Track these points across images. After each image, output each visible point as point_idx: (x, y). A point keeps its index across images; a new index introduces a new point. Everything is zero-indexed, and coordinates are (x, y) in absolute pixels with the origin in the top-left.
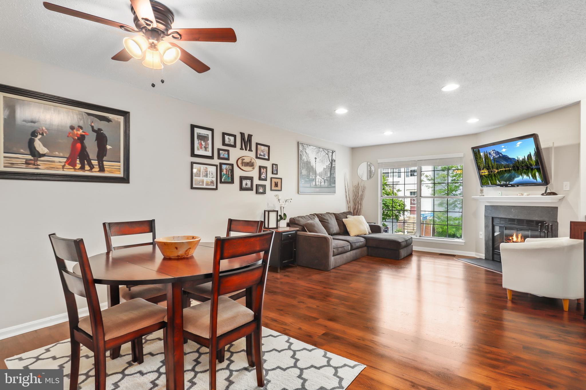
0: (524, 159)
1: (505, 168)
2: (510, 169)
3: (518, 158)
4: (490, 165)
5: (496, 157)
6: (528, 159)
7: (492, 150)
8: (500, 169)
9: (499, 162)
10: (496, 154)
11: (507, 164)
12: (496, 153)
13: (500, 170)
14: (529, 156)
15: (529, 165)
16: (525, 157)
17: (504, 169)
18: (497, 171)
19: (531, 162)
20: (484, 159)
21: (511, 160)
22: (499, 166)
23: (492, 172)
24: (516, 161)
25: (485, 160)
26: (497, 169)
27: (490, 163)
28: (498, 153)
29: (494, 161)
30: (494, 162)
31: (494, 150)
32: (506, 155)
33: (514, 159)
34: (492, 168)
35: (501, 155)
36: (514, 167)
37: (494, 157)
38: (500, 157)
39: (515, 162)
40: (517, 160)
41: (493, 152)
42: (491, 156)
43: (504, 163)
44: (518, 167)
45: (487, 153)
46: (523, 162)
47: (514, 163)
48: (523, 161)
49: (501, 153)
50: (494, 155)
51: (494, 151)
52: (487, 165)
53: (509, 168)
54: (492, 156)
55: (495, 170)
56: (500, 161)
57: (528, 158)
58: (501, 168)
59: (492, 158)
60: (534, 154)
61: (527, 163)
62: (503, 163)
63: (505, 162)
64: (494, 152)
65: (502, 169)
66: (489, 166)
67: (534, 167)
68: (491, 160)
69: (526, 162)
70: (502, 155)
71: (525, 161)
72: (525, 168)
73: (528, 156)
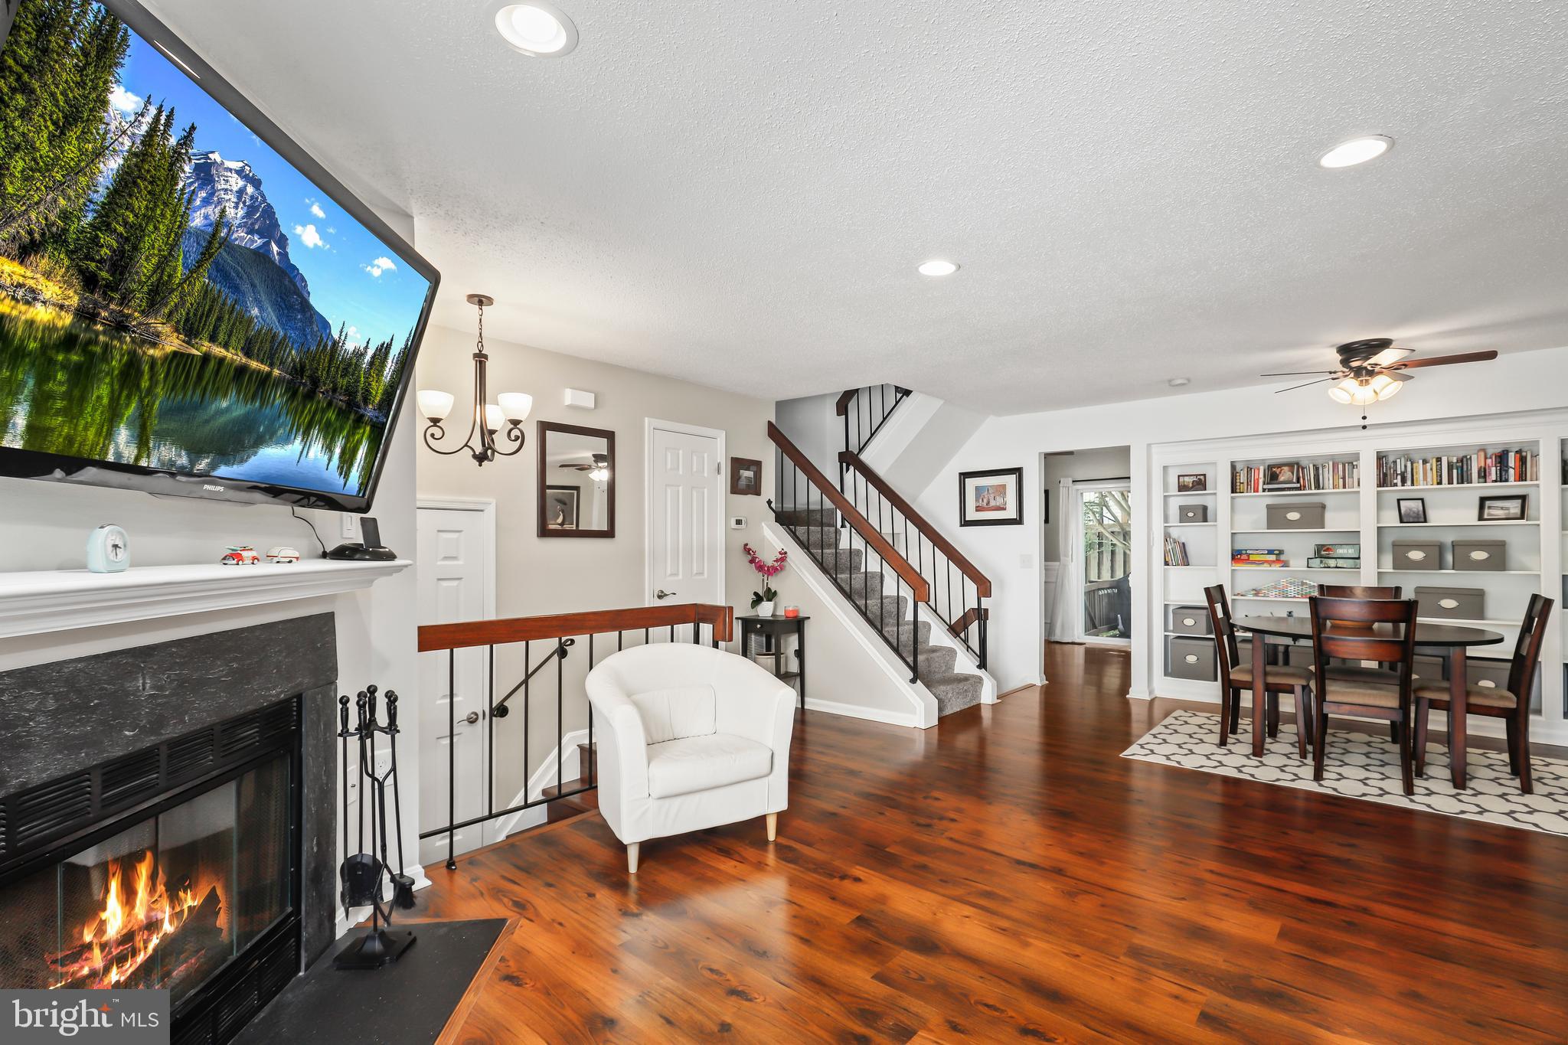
0: (359, 354)
1: (248, 354)
2: (276, 372)
3: (341, 332)
4: (145, 266)
5: (241, 237)
6: (371, 363)
7: (237, 165)
8: (213, 339)
9: (236, 289)
10: (249, 214)
11: (274, 337)
12: (251, 210)
13: (206, 346)
14: (384, 350)
15: (359, 397)
16: (366, 347)
17: (234, 356)
18: (172, 343)
19: (373, 383)
20: (111, 166)
21: (311, 323)
22: (219, 319)
23: (119, 326)
24: (326, 346)
25: (125, 182)
26: (190, 331)
27: (154, 242)
28: (264, 220)
29: (206, 254)
30: (200, 264)
31: (256, 183)
32: (303, 279)
33: (326, 325)
34: (140, 297)
35: (275, 248)
36: (298, 370)
37: (221, 222)
38: (261, 256)
39: (319, 345)
40: (335, 343)
41: (236, 183)
42: (206, 202)
43: (260, 313)
44: (315, 382)
45: (187, 140)
46: (350, 365)
47: (313, 348)
48: (354, 361)
49: (282, 241)
50: (230, 212)
51: (250, 190)
52: (108, 241)
53: (271, 365)
54: (213, 212)
55: (165, 329)
56: (245, 287)
57: (373, 357)
58: (221, 337)
59: (197, 221)
60: (400, 353)
61: (357, 381)
62: (255, 312)
63: (271, 316)
64: (241, 192)
65: (226, 346)
66: (121, 263)
67: (370, 411)
68: (179, 230)
69: (359, 377)
70: (284, 255)
71: (358, 366)
72: (341, 399)
73: (381, 350)
